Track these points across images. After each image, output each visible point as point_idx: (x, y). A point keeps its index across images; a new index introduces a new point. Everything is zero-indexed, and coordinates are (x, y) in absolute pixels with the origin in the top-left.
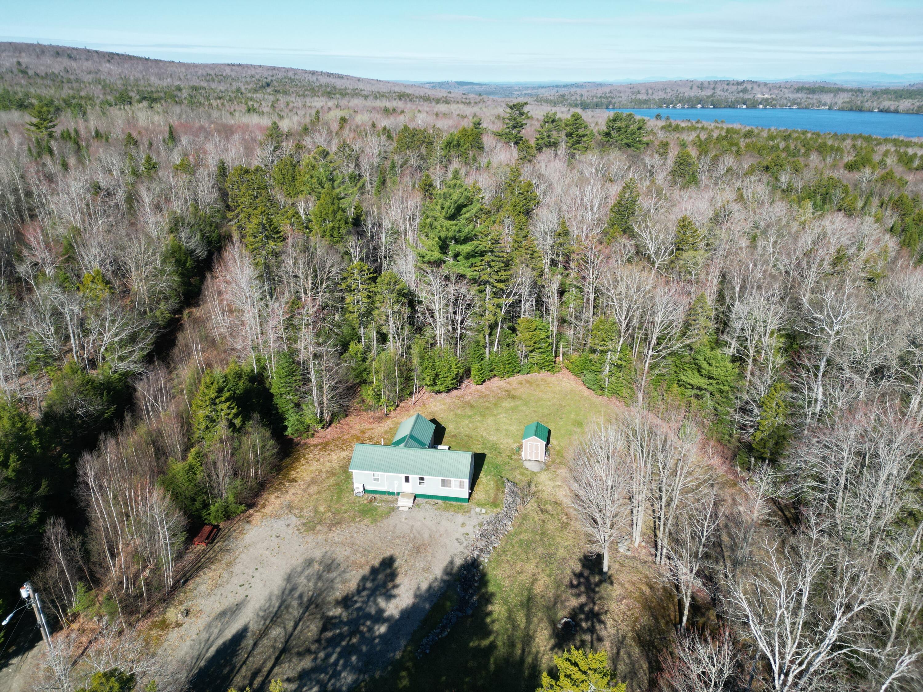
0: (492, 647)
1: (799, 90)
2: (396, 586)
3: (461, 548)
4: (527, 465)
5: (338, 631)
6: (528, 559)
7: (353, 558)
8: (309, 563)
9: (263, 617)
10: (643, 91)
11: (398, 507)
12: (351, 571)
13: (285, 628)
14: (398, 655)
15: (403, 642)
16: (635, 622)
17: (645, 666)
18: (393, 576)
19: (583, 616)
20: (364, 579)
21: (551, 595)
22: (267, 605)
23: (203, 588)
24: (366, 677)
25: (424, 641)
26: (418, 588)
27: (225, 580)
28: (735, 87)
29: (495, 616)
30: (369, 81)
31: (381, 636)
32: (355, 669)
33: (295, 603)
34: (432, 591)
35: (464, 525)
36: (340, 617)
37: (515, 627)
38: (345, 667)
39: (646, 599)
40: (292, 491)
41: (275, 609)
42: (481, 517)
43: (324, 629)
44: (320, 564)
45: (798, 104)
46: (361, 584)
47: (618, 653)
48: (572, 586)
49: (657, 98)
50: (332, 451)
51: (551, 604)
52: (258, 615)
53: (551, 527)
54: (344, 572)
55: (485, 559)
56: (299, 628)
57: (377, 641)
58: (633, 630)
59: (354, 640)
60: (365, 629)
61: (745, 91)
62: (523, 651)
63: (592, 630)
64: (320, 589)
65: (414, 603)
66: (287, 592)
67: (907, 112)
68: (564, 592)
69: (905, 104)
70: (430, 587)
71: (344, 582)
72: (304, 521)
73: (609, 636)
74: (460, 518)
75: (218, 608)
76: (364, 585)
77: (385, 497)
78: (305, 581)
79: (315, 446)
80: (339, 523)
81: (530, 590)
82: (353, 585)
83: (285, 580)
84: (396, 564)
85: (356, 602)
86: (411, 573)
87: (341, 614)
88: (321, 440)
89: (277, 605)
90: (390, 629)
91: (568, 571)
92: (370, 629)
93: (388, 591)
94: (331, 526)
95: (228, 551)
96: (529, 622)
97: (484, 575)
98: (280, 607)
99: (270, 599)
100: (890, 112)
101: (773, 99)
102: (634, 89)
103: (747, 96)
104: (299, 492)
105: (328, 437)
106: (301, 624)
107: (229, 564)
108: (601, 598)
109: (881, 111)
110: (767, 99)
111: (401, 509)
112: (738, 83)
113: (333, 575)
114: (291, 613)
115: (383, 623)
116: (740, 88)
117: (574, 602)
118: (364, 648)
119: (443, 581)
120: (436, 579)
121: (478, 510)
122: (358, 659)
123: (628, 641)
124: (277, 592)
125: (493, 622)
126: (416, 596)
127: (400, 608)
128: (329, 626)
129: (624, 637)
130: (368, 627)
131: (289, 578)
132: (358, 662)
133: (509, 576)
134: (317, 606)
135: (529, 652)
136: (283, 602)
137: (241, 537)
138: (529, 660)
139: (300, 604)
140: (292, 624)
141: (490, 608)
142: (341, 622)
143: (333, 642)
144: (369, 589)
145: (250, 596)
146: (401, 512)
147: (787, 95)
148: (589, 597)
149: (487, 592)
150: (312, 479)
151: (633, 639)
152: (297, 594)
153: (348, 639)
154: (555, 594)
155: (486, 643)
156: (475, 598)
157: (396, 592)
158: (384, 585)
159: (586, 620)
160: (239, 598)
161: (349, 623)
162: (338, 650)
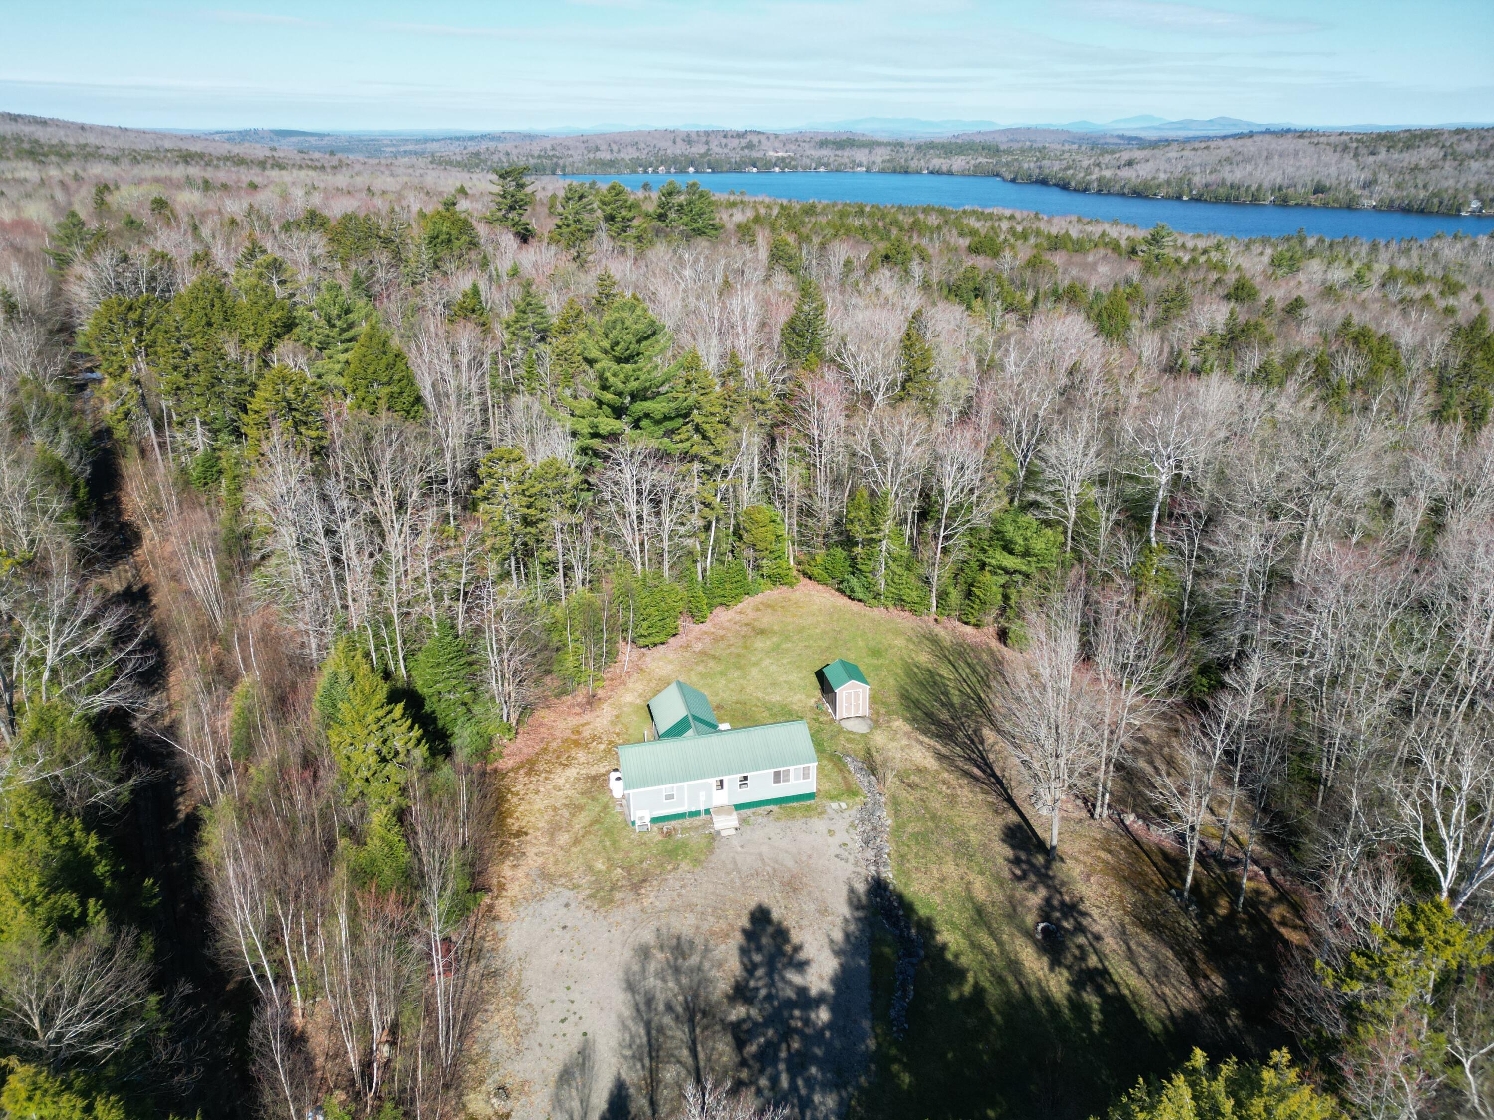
0: (978, 990)
1: (823, 144)
2: (798, 949)
3: (850, 867)
4: (848, 725)
5: (762, 1040)
6: (940, 858)
7: (705, 927)
8: (644, 953)
9: (634, 1057)
10: (604, 147)
11: (718, 833)
12: (717, 945)
13: (679, 1062)
14: (872, 1044)
15: (866, 1024)
16: (1121, 902)
17: (1170, 954)
18: (782, 934)
19: (1058, 915)
20: (744, 951)
21: (1002, 898)
22: (628, 1038)
23: (498, 1045)
24: (850, 1089)
25: (893, 1014)
26: (832, 941)
27: (529, 1020)
28: (735, 142)
29: (953, 947)
30: (104, 131)
31: (830, 1026)
32: (826, 1086)
33: (668, 1020)
34: (852, 939)
35: (831, 833)
36: (749, 1017)
37: (988, 955)
38: (811, 1087)
39: (1113, 868)
40: (531, 851)
41: (645, 1040)
42: (846, 814)
43: (740, 1044)
44: (662, 948)
45: (826, 165)
46: (746, 960)
47: (1129, 948)
48: (1019, 879)
49: (627, 158)
50: (550, 772)
51: (1009, 910)
52: (625, 1057)
53: (937, 804)
54: (707, 950)
55: (889, 874)
56: (701, 1056)
57: (828, 1034)
58: (1126, 913)
59: (796, 1045)
60: (799, 1024)
61: (750, 146)
62: (1021, 984)
63: (1080, 929)
64: (691, 988)
65: (841, 965)
66: (643, 1007)
67: (963, 174)
68: (1013, 889)
69: (958, 163)
70: (847, 936)
71: (720, 965)
72: (588, 892)
73: (1105, 930)
74: (819, 825)
75: (554, 1069)
76: (751, 961)
77: (687, 822)
78: (659, 983)
79: (516, 770)
80: (644, 880)
81: (971, 899)
82: (734, 966)
83: (626, 990)
84: (776, 915)
85: (757, 989)
86: (805, 923)
87: (748, 1014)
88: (518, 759)
89: (642, 1032)
90: (833, 1010)
91: (1000, 861)
92: (807, 1022)
93: (791, 958)
94: (636, 887)
95: (495, 974)
96: (1000, 943)
97: (900, 897)
98: (649, 1034)
99: (625, 1027)
100: (943, 174)
101: (792, 159)
102: (589, 143)
103: (755, 154)
104: (544, 849)
105: (525, 750)
106: (699, 1048)
107: (517, 995)
108: (1063, 883)
109: (931, 173)
110: (783, 159)
111: (723, 833)
112: (740, 135)
113: (694, 960)
114: (673, 1038)
115: (818, 1007)
116: (744, 142)
117: (1035, 899)
118: (818, 1052)
119: (858, 920)
120: (846, 920)
121: (835, 806)
122: (821, 1069)
123: (1130, 929)
124: (627, 1012)
125: (956, 956)
126: (837, 953)
127: (827, 979)
128: (743, 1036)
129: (1123, 925)
130: (801, 1019)
131: (631, 987)
132: (823, 1074)
133: (933, 889)
134: (704, 1014)
135: (1028, 983)
136: (648, 1025)
137: (502, 945)
138: (1035, 993)
139: (677, 1018)
140: (685, 1053)
141: (939, 939)
142: (756, 1024)
143: (766, 1056)
144: (762, 964)
145: (589, 1032)
146: (728, 837)
147: (808, 153)
148: (1048, 887)
149: (920, 919)
150: (550, 822)
151: (1134, 923)
152: (661, 1007)
153: (784, 1046)
154: (1005, 895)
155: (967, 989)
156: (913, 931)
157: (802, 956)
158: (780, 952)
159: (1065, 916)
160: (575, 1042)
161: (769, 1021)
162: (782, 1066)
